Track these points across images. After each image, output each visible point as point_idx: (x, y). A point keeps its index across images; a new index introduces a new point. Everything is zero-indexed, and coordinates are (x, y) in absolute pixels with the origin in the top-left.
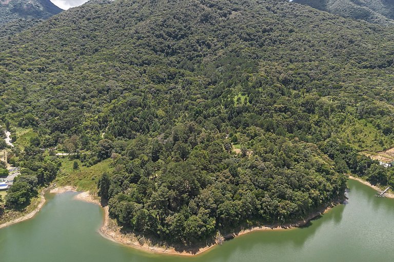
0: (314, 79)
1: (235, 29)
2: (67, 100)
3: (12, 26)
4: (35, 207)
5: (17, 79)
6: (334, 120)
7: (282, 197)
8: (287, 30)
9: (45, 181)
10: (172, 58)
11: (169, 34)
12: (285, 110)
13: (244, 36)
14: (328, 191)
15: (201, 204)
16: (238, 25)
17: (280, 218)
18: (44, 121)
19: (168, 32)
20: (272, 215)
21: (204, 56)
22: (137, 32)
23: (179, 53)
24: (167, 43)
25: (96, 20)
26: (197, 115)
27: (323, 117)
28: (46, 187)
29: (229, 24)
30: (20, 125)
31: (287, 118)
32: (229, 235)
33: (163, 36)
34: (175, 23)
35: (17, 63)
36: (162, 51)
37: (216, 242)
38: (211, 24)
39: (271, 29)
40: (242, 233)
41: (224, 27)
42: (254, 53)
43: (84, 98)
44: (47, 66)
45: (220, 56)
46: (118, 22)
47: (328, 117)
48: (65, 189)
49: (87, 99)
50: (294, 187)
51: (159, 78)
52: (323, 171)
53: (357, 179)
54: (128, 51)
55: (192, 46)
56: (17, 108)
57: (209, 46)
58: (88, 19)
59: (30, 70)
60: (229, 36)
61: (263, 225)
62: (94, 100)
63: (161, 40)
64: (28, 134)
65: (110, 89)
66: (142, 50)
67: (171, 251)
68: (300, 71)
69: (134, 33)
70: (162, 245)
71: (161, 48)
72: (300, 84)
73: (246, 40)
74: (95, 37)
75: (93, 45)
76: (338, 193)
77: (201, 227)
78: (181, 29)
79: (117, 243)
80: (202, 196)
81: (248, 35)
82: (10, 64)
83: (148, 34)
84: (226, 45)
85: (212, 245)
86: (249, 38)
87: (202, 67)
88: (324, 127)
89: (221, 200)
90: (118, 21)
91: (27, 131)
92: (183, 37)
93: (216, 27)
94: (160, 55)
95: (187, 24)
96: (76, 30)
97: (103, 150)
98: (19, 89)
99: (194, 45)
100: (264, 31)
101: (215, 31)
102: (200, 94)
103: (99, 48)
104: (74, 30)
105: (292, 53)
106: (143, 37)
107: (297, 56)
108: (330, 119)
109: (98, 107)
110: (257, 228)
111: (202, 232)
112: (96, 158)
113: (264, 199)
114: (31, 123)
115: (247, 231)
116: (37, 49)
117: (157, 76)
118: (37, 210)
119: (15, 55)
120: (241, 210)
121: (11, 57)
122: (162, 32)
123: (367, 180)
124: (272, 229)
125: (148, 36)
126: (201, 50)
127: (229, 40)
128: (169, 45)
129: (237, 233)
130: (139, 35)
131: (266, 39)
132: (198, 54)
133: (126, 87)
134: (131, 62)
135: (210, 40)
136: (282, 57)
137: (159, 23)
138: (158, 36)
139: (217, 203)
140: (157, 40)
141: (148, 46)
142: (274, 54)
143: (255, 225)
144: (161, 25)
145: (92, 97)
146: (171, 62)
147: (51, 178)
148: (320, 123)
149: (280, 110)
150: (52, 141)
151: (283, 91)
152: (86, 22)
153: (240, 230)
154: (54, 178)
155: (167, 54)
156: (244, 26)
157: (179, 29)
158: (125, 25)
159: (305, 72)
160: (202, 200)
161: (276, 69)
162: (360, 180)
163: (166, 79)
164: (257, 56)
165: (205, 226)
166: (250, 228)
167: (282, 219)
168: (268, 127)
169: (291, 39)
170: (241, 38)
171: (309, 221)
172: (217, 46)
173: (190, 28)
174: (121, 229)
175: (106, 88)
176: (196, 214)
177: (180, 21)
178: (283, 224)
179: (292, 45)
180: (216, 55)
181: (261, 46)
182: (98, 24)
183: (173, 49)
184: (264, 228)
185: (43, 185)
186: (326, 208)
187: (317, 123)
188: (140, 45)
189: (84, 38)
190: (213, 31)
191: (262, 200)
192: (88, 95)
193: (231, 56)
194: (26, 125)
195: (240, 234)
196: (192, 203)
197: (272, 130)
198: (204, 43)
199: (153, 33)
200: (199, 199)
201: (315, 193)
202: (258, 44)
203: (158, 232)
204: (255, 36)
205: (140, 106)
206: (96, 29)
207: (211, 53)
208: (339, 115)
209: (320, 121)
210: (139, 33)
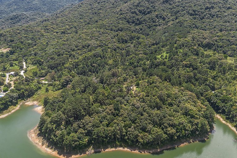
0: (233, 44)
1: (186, 8)
2: (64, 51)
3: (67, 8)
4: (10, 111)
5: (47, 37)
6: (229, 76)
7: (144, 129)
8: (226, 7)
9: (25, 97)
10: (137, 27)
11: (140, 12)
12: (190, 66)
13: (191, 12)
14: (188, 130)
15: (82, 126)
16: (188, 5)
17: (138, 145)
18: (46, 62)
19: (140, 10)
20: (132, 141)
21: (159, 25)
22: (121, 10)
23: (143, 23)
24: (137, 17)
25: (103, 3)
26: (130, 65)
27: (220, 73)
28: (25, 101)
29: (182, 4)
30: (33, 64)
31: (189, 72)
32: (98, 150)
33: (136, 12)
34: (145, 4)
35: (53, 28)
36: (133, 22)
37: (87, 153)
38: (170, 4)
39: (212, 7)
40: (109, 150)
41: (178, 6)
42: (193, 24)
43: (73, 50)
44: (67, 30)
45: (169, 26)
46: (113, 5)
47: (224, 74)
48: (33, 103)
49: (75, 51)
50: (155, 124)
51: (123, 39)
52: (189, 115)
53: (228, 124)
54: (112, 22)
55: (152, 19)
56: (38, 54)
57: (164, 19)
58: (99, 3)
59: (57, 33)
60: (180, 12)
61: (126, 147)
62: (78, 51)
63: (134, 15)
64: (34, 69)
65: (89, 45)
66: (121, 21)
67: (55, 153)
68: (224, 37)
69: (120, 11)
70: (52, 148)
71: (133, 20)
72: (221, 47)
73: (191, 15)
74: (99, 14)
75: (96, 18)
76: (197, 133)
77: (75, 141)
78: (148, 8)
79: (31, 141)
80: (84, 121)
81: (194, 11)
82: (49, 29)
83: (127, 11)
84: (176, 19)
85: (83, 155)
86: (194, 14)
87: (154, 33)
88: (219, 81)
89: (97, 125)
90: (113, 3)
91: (35, 67)
92: (148, 13)
93: (172, 6)
94: (131, 25)
95: (154, 4)
96: (90, 9)
97: (65, 82)
98: (44, 43)
99: (154, 19)
100: (207, 8)
101: (171, 9)
102: (143, 51)
103: (99, 20)
104: (89, 9)
105: (224, 24)
106: (124, 14)
107: (227, 26)
108: (226, 75)
109: (78, 56)
110: (121, 149)
111: (76, 145)
112: (60, 86)
113: (129, 129)
114: (39, 63)
115: (113, 149)
116: (67, 21)
117: (121, 38)
118: (10, 113)
119: (53, 24)
120: (110, 134)
121: (51, 25)
122: (136, 10)
123: (235, 126)
124: (131, 151)
125: (127, 13)
126: (158, 22)
127: (179, 15)
128: (138, 19)
129: (105, 149)
130: (122, 12)
131: (207, 14)
132: (155, 24)
133: (100, 44)
134: (111, 29)
135: (165, 15)
136: (215, 27)
137: (135, 4)
138: (133, 13)
139: (94, 127)
140: (132, 15)
141: (125, 19)
142: (210, 25)
143: (121, 146)
144: (136, 6)
145: (78, 49)
146: (136, 29)
147: (29, 96)
148: (216, 78)
149: (186, 66)
150: (44, 74)
151: (197, 52)
152: (97, 5)
153: (108, 148)
154: (32, 96)
155: (136, 24)
156: (193, 5)
157: (147, 8)
158: (117, 6)
159: (228, 39)
160: (83, 124)
161: (203, 36)
162: (230, 125)
163: (128, 40)
164: (196, 26)
165: (79, 142)
166: (116, 147)
167: (139, 146)
168: (165, 77)
169: (226, 14)
170: (188, 13)
171: (163, 150)
172: (170, 19)
173: (155, 7)
174: (39, 133)
175: (87, 45)
176: (76, 132)
177: (149, 2)
178: (140, 149)
179: (226, 18)
180: (167, 25)
181: (201, 19)
182: (103, 6)
183: (140, 21)
184: (126, 149)
185: (23, 99)
186: (183, 143)
187: (214, 78)
188: (120, 18)
189: (93, 14)
190: (170, 9)
191: (128, 130)
192: (76, 49)
193: (176, 26)
194: (36, 64)
195: (107, 150)
196: (75, 125)
197: (168, 80)
198: (161, 17)
199: (130, 11)
200: (81, 122)
201: (172, 131)
202: (200, 18)
203: (51, 140)
204: (198, 12)
205: (100, 57)
206: (101, 9)
207: (164, 24)
208: (234, 73)
209: (217, 76)
210: (122, 11)
